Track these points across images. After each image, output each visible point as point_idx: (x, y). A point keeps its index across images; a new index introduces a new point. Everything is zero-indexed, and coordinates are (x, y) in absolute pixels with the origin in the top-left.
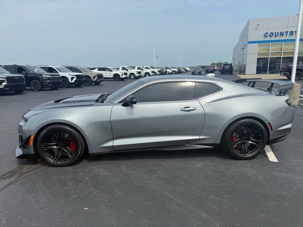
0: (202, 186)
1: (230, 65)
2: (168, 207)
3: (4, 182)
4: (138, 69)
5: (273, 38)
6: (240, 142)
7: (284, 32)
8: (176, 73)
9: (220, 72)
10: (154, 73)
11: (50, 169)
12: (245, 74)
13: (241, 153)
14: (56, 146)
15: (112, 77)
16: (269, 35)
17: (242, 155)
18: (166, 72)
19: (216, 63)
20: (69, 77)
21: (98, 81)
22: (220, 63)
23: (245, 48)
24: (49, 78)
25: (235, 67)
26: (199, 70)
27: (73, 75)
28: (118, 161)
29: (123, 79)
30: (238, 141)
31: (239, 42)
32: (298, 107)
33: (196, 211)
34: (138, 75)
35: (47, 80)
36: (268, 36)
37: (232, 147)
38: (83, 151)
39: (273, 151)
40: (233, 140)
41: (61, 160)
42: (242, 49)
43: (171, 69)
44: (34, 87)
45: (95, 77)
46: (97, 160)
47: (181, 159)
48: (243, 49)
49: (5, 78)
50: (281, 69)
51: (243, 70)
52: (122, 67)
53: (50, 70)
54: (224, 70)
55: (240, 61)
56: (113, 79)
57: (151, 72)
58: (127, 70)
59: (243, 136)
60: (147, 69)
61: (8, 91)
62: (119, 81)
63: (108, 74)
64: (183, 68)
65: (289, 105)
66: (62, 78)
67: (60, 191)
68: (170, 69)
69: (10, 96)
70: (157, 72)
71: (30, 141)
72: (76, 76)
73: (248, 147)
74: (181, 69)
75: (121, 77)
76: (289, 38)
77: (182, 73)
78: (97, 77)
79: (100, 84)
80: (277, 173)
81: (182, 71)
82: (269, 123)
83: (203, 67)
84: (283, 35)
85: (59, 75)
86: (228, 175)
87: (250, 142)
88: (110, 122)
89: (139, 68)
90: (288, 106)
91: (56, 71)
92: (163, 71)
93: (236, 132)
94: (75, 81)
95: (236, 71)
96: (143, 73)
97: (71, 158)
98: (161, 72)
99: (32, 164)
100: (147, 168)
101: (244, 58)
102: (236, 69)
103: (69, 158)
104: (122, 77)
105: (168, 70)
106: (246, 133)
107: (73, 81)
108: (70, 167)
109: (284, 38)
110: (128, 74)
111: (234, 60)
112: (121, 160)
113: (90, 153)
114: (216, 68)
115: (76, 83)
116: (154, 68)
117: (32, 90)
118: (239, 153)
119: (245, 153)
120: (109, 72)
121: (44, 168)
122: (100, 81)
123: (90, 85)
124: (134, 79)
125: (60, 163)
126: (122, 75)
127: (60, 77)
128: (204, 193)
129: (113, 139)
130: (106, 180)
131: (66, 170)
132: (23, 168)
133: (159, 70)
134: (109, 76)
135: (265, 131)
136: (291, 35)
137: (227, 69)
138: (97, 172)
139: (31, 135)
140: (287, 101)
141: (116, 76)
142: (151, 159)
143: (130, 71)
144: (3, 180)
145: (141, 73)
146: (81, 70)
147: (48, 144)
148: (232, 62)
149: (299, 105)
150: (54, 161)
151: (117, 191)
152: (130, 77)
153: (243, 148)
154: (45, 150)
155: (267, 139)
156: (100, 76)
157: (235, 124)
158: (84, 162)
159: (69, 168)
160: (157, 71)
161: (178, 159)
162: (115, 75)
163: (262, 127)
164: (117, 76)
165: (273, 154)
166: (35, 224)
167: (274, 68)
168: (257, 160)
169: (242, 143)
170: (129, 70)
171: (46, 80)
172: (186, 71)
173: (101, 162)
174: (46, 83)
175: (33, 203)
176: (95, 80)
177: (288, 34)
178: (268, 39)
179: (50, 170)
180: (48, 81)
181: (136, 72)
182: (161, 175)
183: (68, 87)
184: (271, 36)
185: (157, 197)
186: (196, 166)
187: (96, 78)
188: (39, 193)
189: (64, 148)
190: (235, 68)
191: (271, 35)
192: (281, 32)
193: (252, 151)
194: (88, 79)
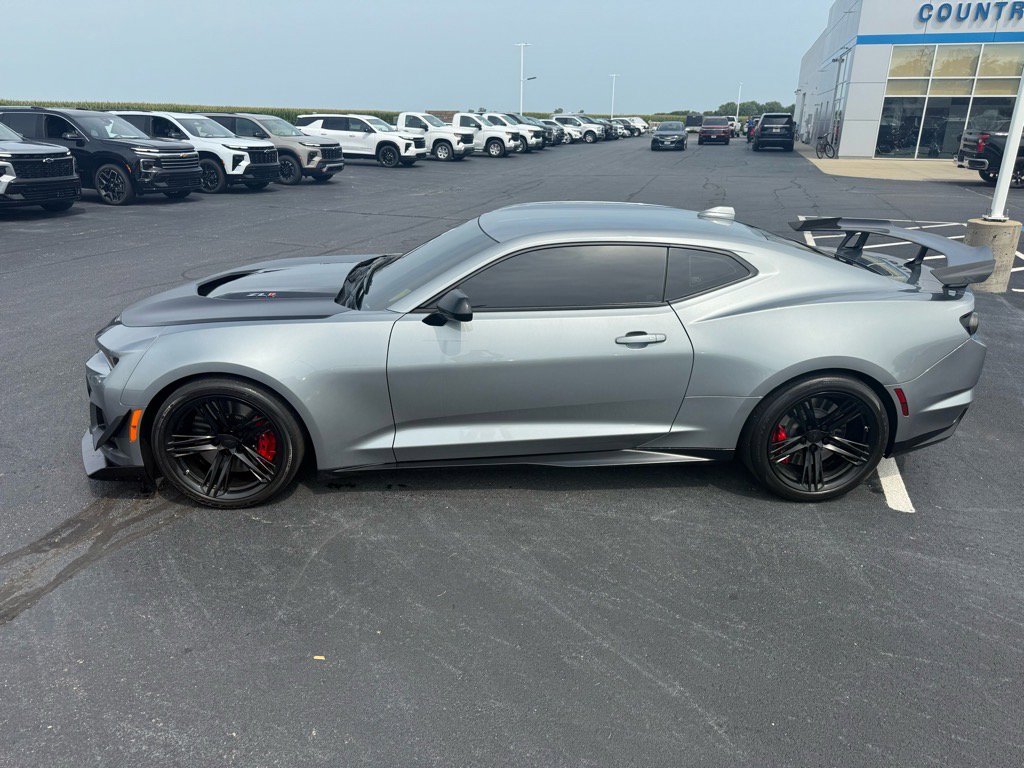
0: (672, 591)
1: (786, 119)
2: (566, 659)
3: (57, 559)
4: (462, 125)
5: (948, 28)
6: (800, 447)
7: (989, 4)
8: (596, 139)
9: (749, 141)
10: (519, 142)
11: (196, 515)
12: (835, 156)
13: (799, 481)
14: (214, 445)
15: (373, 153)
16: (934, 13)
17: (801, 488)
18: (562, 134)
19: (738, 103)
20: (227, 157)
21: (325, 170)
22: (753, 103)
23: (844, 58)
24: (157, 159)
25: (804, 124)
26: (680, 133)
27: (239, 149)
28: (409, 493)
29: (408, 163)
30: (794, 444)
31: (824, 35)
32: (1005, 302)
33: (651, 676)
34: (462, 146)
35: (151, 166)
36: (930, 16)
37: (772, 463)
38: (299, 460)
39: (902, 471)
40: (777, 440)
41: (231, 489)
42: (834, 61)
43: (580, 125)
44: (106, 188)
45: (314, 156)
46: (341, 486)
47: (607, 491)
48: (837, 63)
49: (7, 159)
50: (965, 146)
51: (829, 140)
52: (407, 116)
53: (160, 128)
54: (763, 136)
55: (825, 105)
56: (375, 161)
57: (510, 136)
58: (426, 128)
59: (812, 429)
60: (496, 124)
61: (20, 203)
62: (396, 166)
63: (358, 140)
64: (622, 121)
65: (971, 330)
66: (201, 159)
67: (234, 593)
68: (575, 125)
69: (30, 224)
70: (528, 136)
71: (129, 429)
72: (251, 151)
73: (824, 462)
74: (614, 124)
75: (403, 153)
76: (1005, 26)
77: (616, 138)
78: (320, 153)
79: (331, 180)
80: (908, 553)
81: (619, 130)
82: (899, 392)
83: (692, 120)
84: (985, 16)
85: (191, 149)
86: (753, 554)
87: (830, 447)
88: (387, 374)
89: (465, 122)
90: (967, 334)
91: (177, 130)
92: (550, 134)
93: (791, 414)
94: (248, 170)
95: (807, 142)
96: (480, 141)
97: (260, 483)
98: (544, 137)
99: (138, 497)
100: (501, 521)
101: (838, 97)
102: (806, 135)
103: (255, 483)
104: (408, 154)
105: (568, 129)
106: (823, 419)
107: (239, 170)
108: (259, 510)
109: (987, 26)
110: (429, 144)
111: (804, 101)
112: (417, 489)
113: (321, 466)
114: (737, 125)
115: (251, 176)
116: (520, 122)
117: (99, 200)
118: (795, 481)
119: (814, 482)
120: (364, 133)
121: (175, 510)
122: (330, 169)
123: (297, 183)
124: (447, 160)
125: (226, 496)
126: (408, 146)
127: (196, 156)
128: (677, 616)
129: (395, 427)
130: (376, 561)
131: (247, 519)
132: (112, 508)
133: (538, 129)
134: (362, 149)
135: (885, 416)
136: (1016, 15)
137: (776, 135)
138: (346, 531)
139: (133, 408)
140: (965, 318)
141: (386, 149)
142: (512, 491)
143: (435, 132)
144: (53, 551)
145: (475, 141)
146: (266, 131)
147: (188, 438)
148: (794, 102)
149: (1009, 295)
150: (209, 491)
151: (409, 600)
152: (434, 151)
153: (806, 465)
154: (178, 455)
155: (886, 442)
156: (331, 152)
157: (790, 391)
158: (302, 490)
159: (256, 515)
160: (530, 131)
161: (600, 493)
162: (382, 145)
163: (872, 403)
164: (390, 150)
165: (903, 484)
166: (170, 704)
167: (941, 138)
168: (848, 504)
169: (805, 450)
170: (431, 127)
171: (148, 166)
172: (633, 130)
173: (355, 494)
174: (147, 175)
175: (157, 631)
176: (312, 165)
177: (1006, 11)
178: (931, 28)
179: (195, 519)
180: (154, 170)
181: (456, 134)
182: (544, 547)
183: (224, 191)
184: (941, 19)
185: (534, 622)
186: (654, 519)
187: (317, 159)
188: (172, 601)
189: (239, 451)
190: (803, 130)
191: (944, 13)
192: (980, 5)
193: (834, 476)
194: (291, 162)
